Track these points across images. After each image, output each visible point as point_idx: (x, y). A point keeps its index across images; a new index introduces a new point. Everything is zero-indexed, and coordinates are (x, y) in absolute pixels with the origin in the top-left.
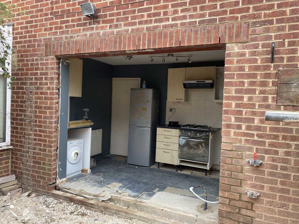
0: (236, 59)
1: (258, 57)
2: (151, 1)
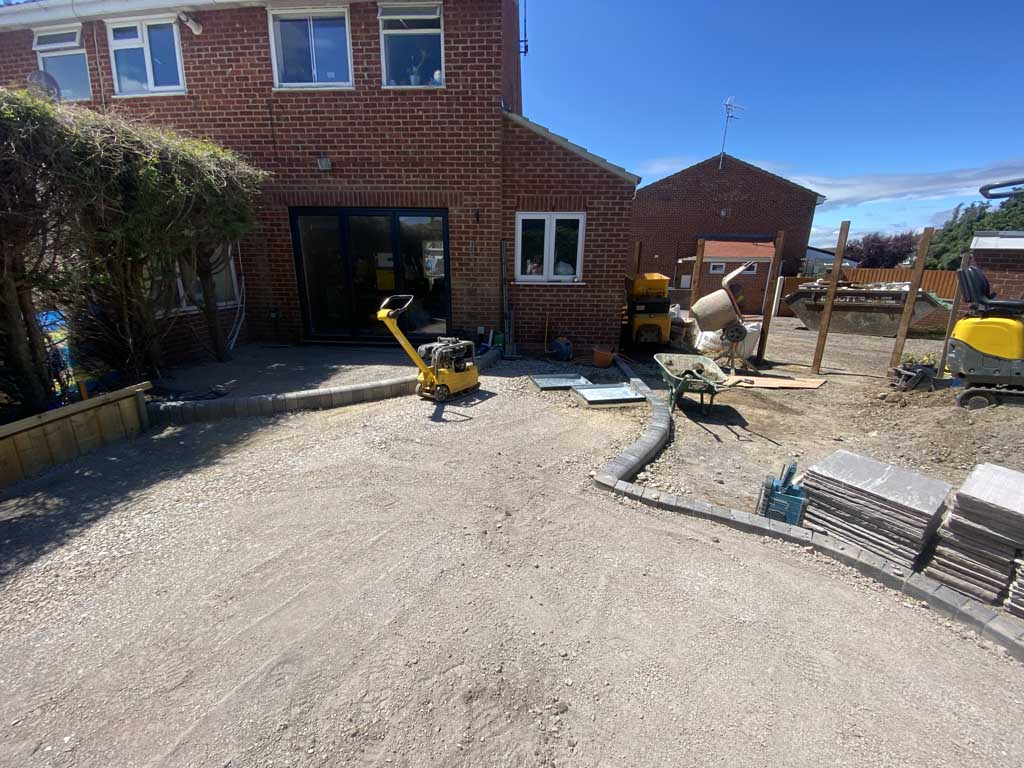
0: (455, 219)
1: (469, 219)
2: (386, 164)
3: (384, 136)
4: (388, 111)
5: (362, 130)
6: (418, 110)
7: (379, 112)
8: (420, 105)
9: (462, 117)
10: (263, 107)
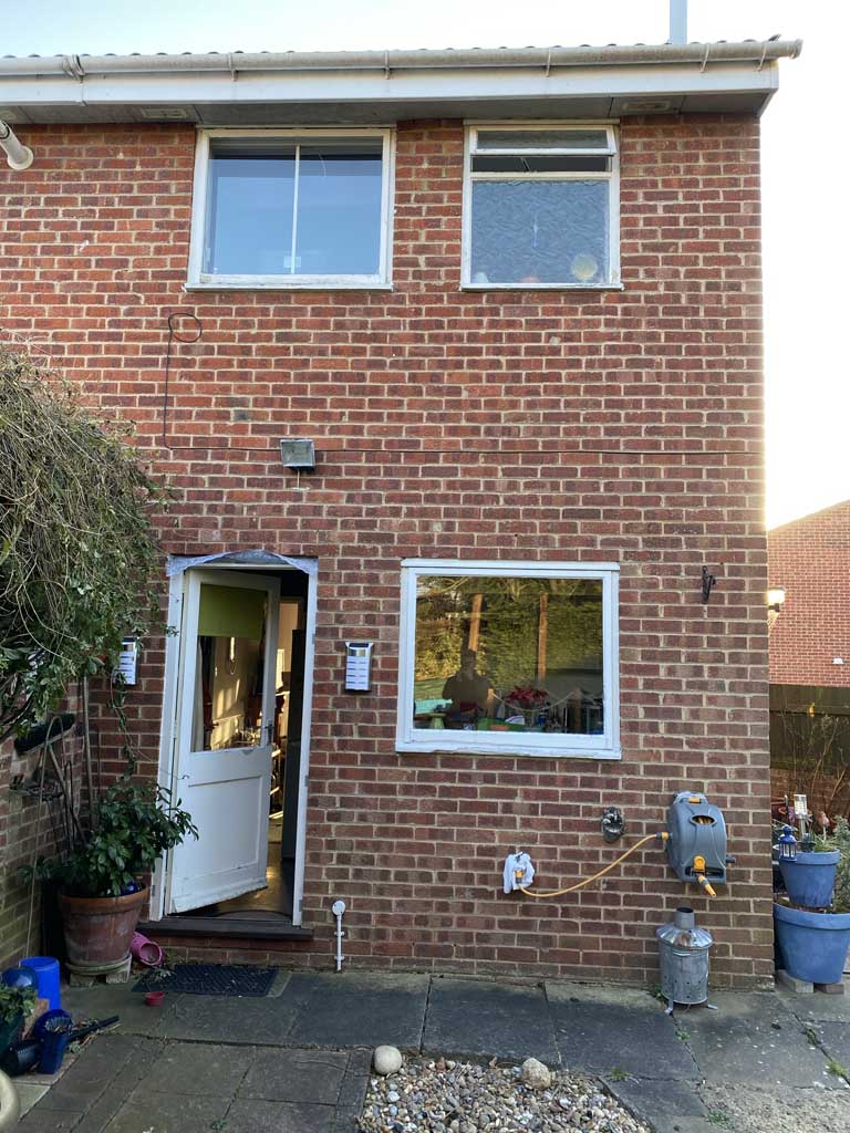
0: (640, 591)
1: (680, 592)
2: (456, 456)
3: (458, 391)
4: (472, 337)
5: (400, 378)
6: (549, 336)
7: (449, 338)
8: (556, 324)
9: (662, 350)
10: (150, 324)
